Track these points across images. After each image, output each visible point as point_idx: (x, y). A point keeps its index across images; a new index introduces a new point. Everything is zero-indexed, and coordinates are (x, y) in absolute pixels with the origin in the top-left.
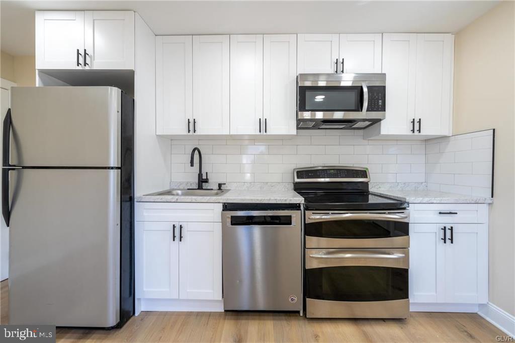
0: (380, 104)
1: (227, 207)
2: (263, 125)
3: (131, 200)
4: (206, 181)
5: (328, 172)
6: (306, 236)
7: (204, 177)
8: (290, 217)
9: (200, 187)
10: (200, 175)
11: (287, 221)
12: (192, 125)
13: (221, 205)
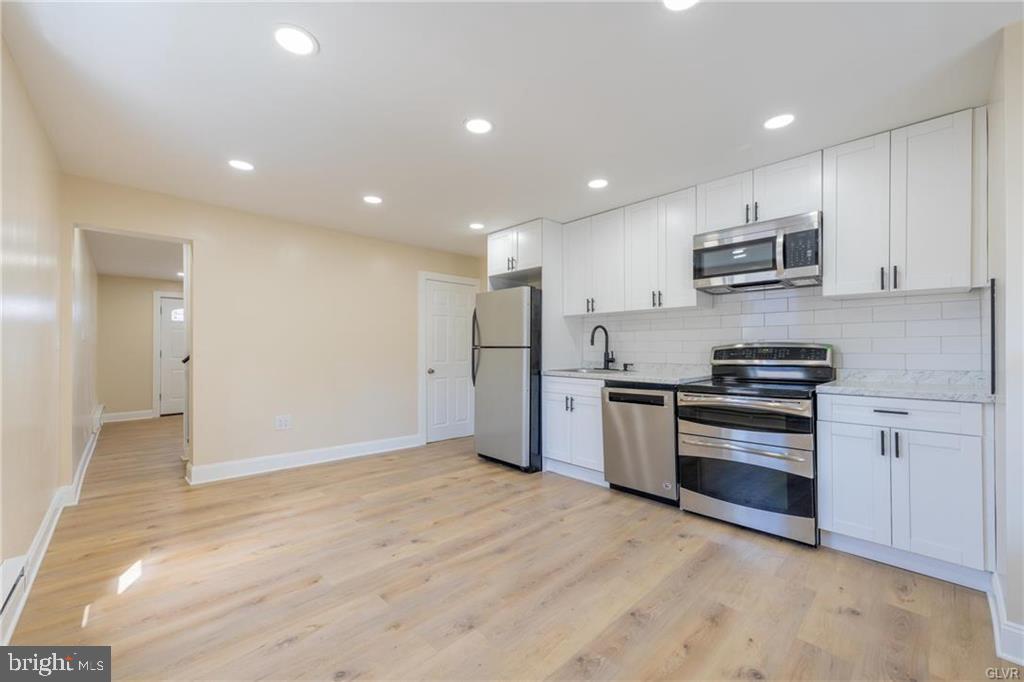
0: (809, 255)
1: (609, 384)
2: (657, 298)
3: (539, 373)
4: (612, 361)
5: (759, 351)
6: (679, 420)
7: (610, 357)
8: (662, 397)
9: (606, 367)
10: (606, 354)
11: (659, 401)
12: (590, 304)
13: (603, 382)
